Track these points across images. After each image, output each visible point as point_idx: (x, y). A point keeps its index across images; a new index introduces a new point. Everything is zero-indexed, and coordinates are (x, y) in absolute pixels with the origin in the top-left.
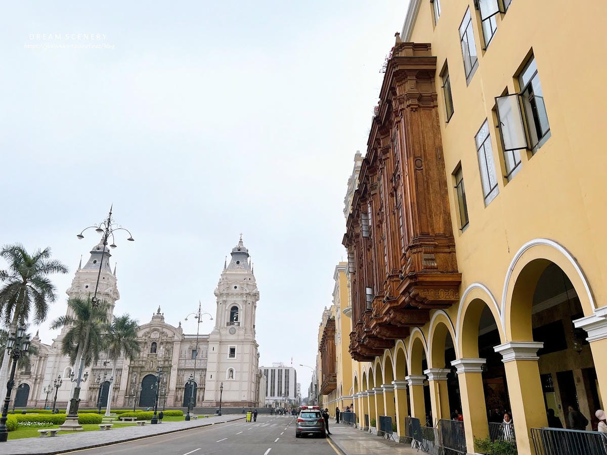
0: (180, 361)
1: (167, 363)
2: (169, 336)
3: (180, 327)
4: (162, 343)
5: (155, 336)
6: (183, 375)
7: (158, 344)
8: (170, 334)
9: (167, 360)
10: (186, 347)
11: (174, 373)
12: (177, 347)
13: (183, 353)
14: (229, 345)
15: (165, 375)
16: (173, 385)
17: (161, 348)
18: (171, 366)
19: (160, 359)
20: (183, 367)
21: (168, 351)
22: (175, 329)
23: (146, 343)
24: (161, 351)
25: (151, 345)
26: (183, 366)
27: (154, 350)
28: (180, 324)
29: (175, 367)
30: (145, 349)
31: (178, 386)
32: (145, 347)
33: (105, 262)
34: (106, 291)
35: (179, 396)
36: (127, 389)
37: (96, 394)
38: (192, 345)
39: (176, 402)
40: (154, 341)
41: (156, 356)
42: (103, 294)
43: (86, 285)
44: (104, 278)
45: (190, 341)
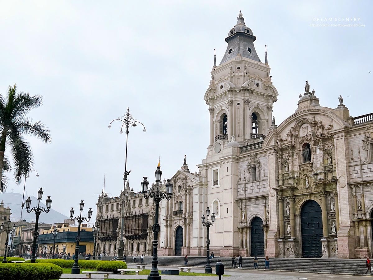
0: (352, 169)
1: (330, 177)
2: (326, 127)
3: (341, 105)
4: (316, 143)
5: (305, 132)
6: (363, 195)
7: (311, 144)
8: (327, 123)
9: (329, 170)
10: (358, 140)
11: (343, 193)
12: (340, 144)
13: (356, 153)
15: (332, 198)
16: (345, 217)
17: (318, 151)
18: (335, 181)
19: (319, 171)
20: (359, 180)
21: (328, 153)
22: (332, 111)
23: (293, 147)
24: (318, 157)
25: (301, 149)
26: (357, 177)
27: (308, 157)
28: (341, 100)
29: (343, 181)
30: (295, 157)
31: (356, 218)
32: (295, 154)
33: (242, 47)
34: (243, 85)
35: (362, 237)
36: (278, 227)
37: (247, 237)
38: (368, 135)
39: (358, 249)
40: (305, 142)
41: (312, 167)
42: (240, 91)
43: (220, 85)
44: (239, 68)
45: (363, 126)
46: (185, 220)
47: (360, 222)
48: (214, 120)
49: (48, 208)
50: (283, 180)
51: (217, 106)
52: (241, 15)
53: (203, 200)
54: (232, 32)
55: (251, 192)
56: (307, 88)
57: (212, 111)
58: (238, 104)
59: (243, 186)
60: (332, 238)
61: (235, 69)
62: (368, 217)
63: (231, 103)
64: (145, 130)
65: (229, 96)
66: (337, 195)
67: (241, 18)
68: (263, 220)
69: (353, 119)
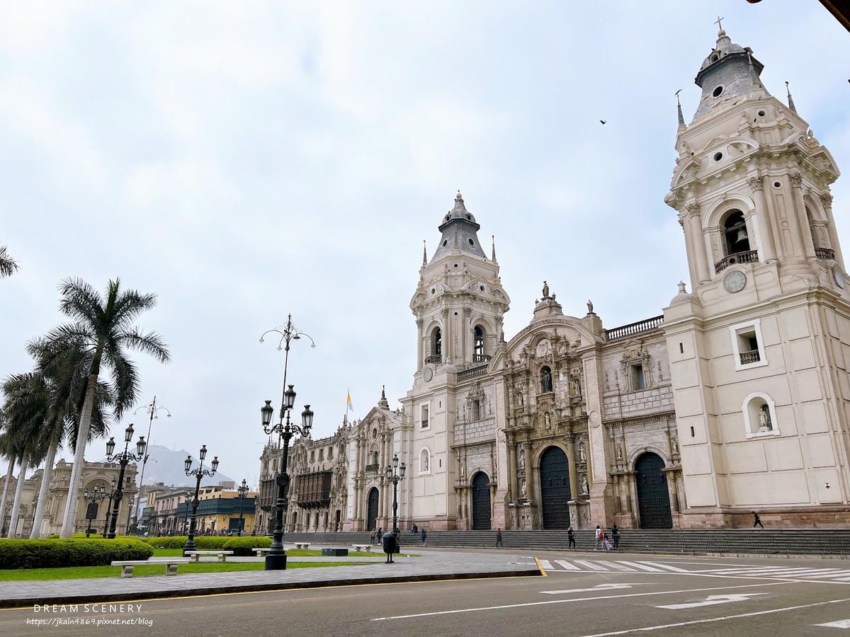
0: (608, 401)
1: (578, 413)
2: (572, 343)
3: (591, 313)
4: (558, 365)
5: (543, 350)
6: (623, 438)
7: (552, 367)
8: (572, 338)
9: (576, 402)
10: (614, 360)
11: (596, 435)
12: (590, 367)
13: (612, 378)
14: (733, 328)
15: (582, 443)
16: (599, 469)
17: (562, 377)
18: (585, 418)
19: (563, 405)
20: (618, 416)
21: (575, 380)
22: (579, 321)
23: (528, 372)
24: (562, 385)
25: (539, 374)
26: (614, 412)
27: (548, 385)
28: (590, 306)
29: (596, 418)
30: (531, 386)
31: (614, 470)
32: (531, 382)
33: (460, 237)
34: (462, 288)
35: (624, 498)
36: (510, 485)
37: (467, 501)
38: (627, 354)
39: (619, 515)
40: (544, 364)
41: (553, 399)
42: (458, 296)
43: (431, 288)
44: (456, 266)
45: (620, 342)
46: (382, 478)
47: (620, 476)
48: (424, 335)
49: (139, 454)
50: (515, 419)
51: (427, 317)
52: (459, 196)
53: (407, 449)
54: (448, 218)
55: (472, 435)
56: (546, 290)
57: (420, 323)
58: (456, 314)
59: (462, 427)
60: (582, 501)
61: (451, 267)
62: (631, 468)
63: (446, 312)
64: (313, 346)
65: (443, 303)
66: (588, 438)
67: (459, 200)
68: (489, 476)
69: (607, 332)
